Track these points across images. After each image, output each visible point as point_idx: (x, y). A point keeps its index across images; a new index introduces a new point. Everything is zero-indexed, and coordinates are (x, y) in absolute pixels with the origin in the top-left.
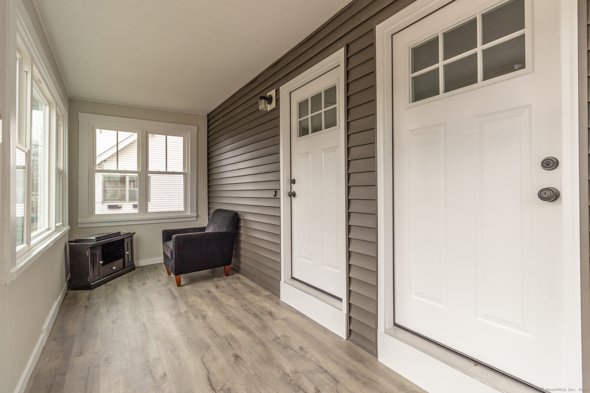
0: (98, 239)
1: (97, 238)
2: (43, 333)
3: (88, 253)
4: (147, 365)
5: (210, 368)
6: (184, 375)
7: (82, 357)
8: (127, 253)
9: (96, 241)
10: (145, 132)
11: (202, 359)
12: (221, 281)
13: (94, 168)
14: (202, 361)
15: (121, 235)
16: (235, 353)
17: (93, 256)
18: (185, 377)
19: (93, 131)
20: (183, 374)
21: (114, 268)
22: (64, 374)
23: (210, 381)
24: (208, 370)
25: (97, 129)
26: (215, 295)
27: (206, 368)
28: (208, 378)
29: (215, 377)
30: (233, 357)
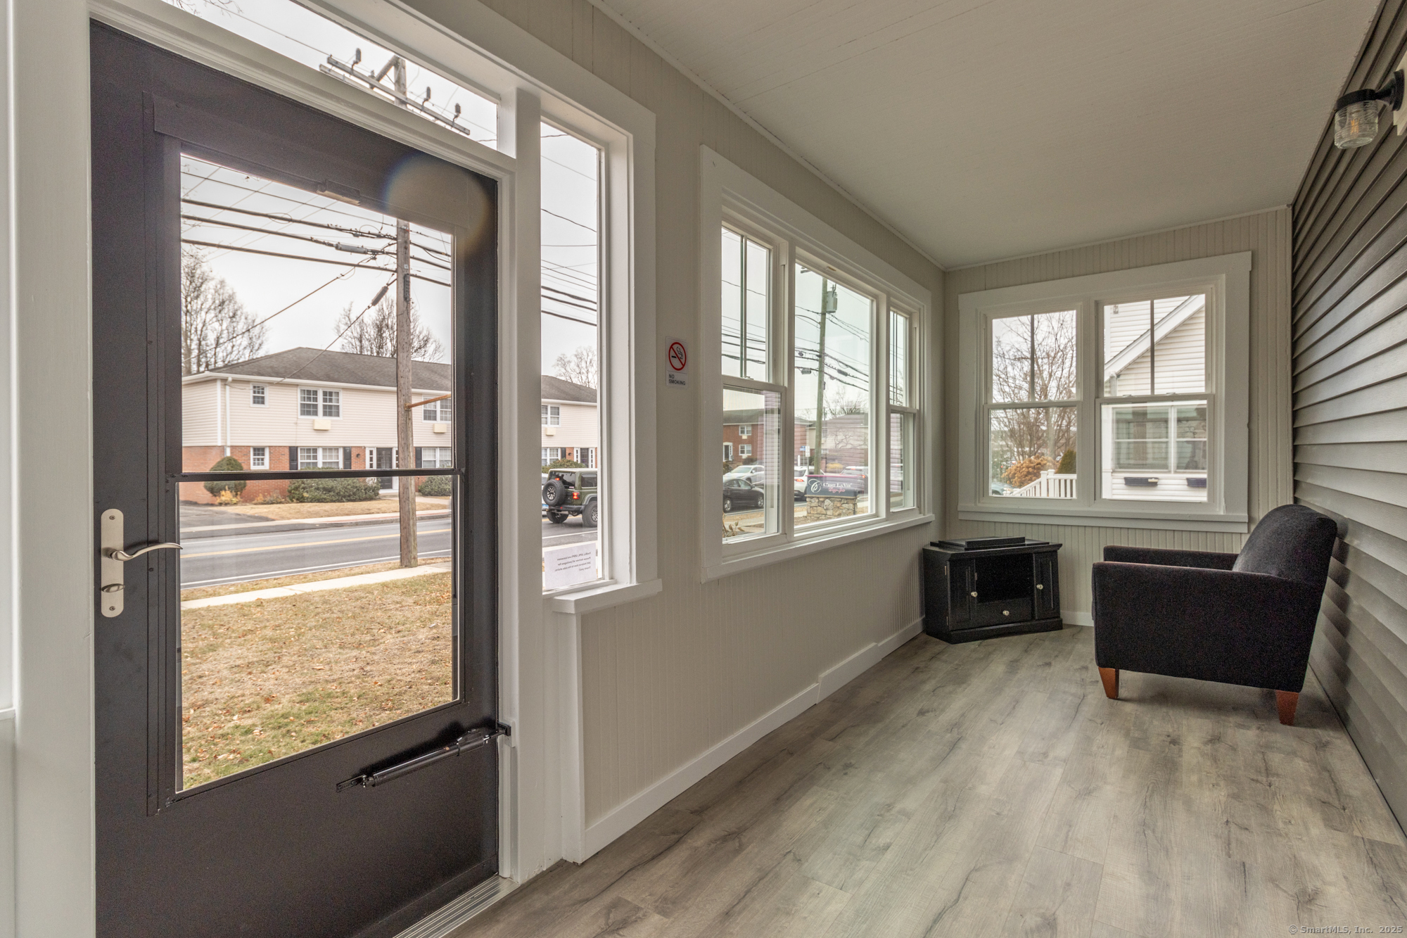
0: (971, 545)
1: (968, 543)
2: (817, 682)
3: (947, 569)
4: (882, 812)
5: (966, 899)
6: (911, 872)
7: (831, 743)
8: (1040, 587)
9: (966, 549)
10: (1093, 305)
11: (976, 870)
12: (1248, 728)
13: (989, 401)
14: (970, 874)
15: (1024, 545)
16: (1054, 914)
17: (957, 577)
18: (908, 878)
19: (986, 326)
20: (911, 870)
21: (1006, 613)
22: (792, 754)
23: (935, 921)
24: (957, 900)
25: (996, 318)
26: (1181, 756)
27: (960, 893)
28: (940, 914)
29: (954, 923)
30: (1039, 919)
